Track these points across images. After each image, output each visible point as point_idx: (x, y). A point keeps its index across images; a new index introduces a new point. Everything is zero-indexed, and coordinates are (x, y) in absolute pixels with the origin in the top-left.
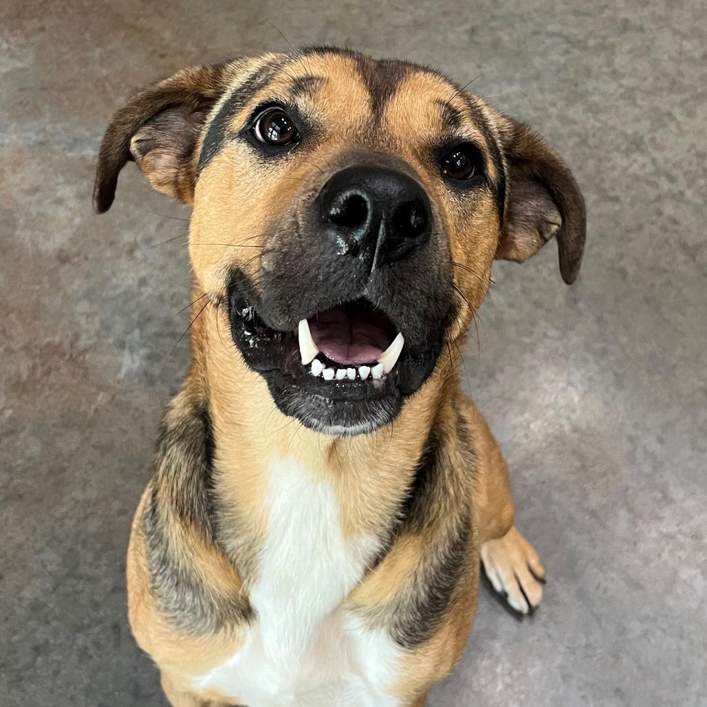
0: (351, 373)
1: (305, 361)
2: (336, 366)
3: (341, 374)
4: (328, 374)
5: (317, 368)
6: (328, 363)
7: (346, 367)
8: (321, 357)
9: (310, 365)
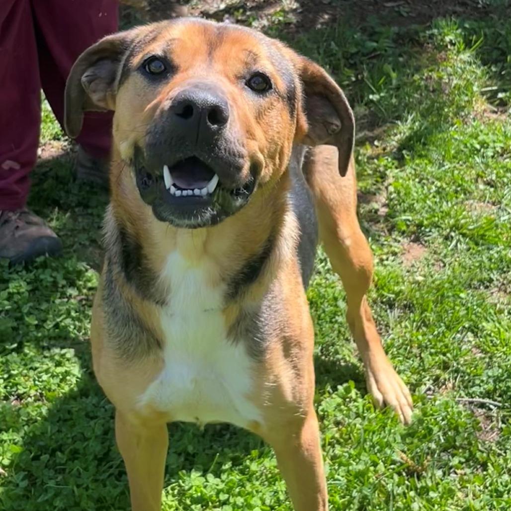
0: (190, 192)
1: (167, 187)
2: (182, 190)
3: (185, 193)
4: (178, 193)
5: (173, 190)
6: (178, 188)
7: (187, 190)
8: (174, 185)
9: (169, 189)
